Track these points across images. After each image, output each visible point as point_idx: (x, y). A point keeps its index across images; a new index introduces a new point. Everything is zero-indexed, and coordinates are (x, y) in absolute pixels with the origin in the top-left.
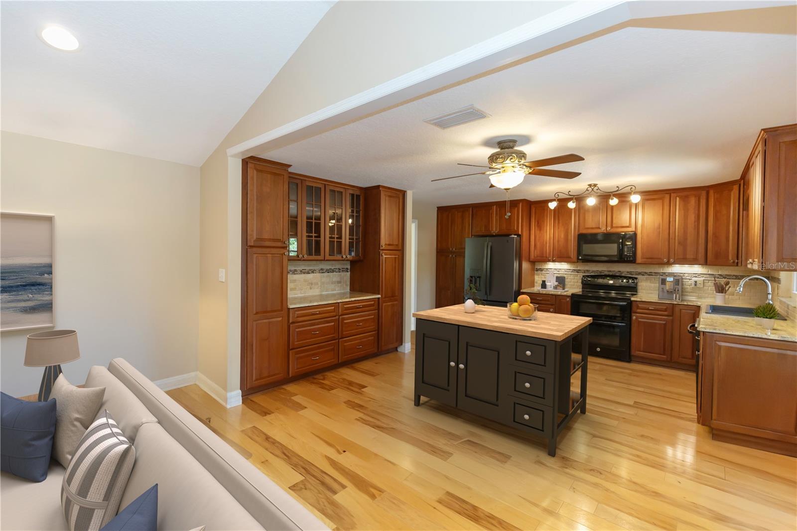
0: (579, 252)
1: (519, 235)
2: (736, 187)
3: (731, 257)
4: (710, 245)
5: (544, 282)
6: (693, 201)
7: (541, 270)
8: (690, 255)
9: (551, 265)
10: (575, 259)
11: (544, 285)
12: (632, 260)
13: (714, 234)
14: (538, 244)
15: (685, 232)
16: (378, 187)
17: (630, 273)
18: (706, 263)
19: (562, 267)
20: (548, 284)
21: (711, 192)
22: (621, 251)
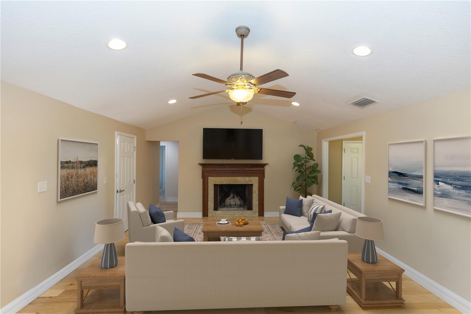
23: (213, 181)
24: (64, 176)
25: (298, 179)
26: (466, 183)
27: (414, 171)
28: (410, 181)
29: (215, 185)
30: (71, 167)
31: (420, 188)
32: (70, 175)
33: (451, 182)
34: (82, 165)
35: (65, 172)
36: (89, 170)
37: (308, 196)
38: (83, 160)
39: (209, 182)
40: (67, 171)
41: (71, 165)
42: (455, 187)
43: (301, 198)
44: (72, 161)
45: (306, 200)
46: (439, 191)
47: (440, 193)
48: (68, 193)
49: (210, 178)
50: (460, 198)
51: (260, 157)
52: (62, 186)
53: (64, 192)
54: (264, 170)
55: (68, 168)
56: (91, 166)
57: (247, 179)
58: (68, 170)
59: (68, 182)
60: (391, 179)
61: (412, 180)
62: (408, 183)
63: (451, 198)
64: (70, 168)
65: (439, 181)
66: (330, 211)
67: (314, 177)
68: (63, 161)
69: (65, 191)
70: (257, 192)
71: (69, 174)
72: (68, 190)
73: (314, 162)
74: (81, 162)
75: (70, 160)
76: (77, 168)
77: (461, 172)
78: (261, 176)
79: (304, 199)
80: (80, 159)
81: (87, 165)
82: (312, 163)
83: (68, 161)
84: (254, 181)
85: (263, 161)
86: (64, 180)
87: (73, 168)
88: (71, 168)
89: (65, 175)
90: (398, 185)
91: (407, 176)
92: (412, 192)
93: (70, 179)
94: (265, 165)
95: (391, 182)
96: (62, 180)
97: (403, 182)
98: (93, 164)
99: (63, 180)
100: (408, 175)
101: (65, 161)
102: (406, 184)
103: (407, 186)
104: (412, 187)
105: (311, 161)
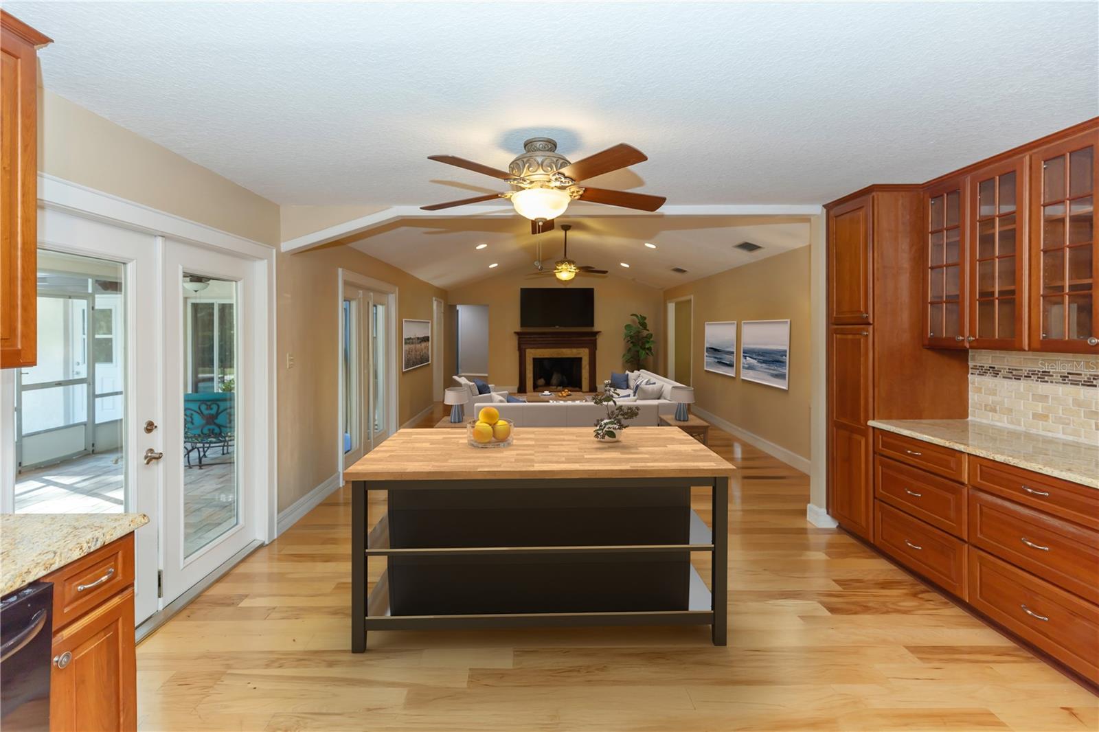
23: (532, 353)
25: (629, 350)
27: (727, 347)
29: (534, 359)
34: (419, 341)
36: (424, 344)
37: (635, 371)
38: (420, 336)
39: (527, 355)
41: (411, 341)
43: (627, 372)
44: (412, 337)
45: (632, 375)
48: (410, 364)
49: (528, 351)
51: (592, 324)
52: (406, 358)
54: (596, 340)
55: (409, 343)
56: (425, 341)
57: (575, 351)
58: (409, 346)
59: (409, 355)
64: (411, 343)
66: (654, 383)
67: (648, 349)
69: (408, 363)
70: (587, 367)
71: (410, 349)
72: (410, 362)
73: (647, 332)
74: (418, 338)
76: (415, 343)
78: (593, 347)
79: (630, 373)
80: (417, 336)
81: (422, 341)
82: (645, 333)
83: (409, 337)
84: (584, 353)
85: (596, 329)
86: (407, 353)
87: (413, 343)
89: (407, 350)
93: (411, 353)
94: (597, 333)
98: (426, 339)
105: (645, 331)
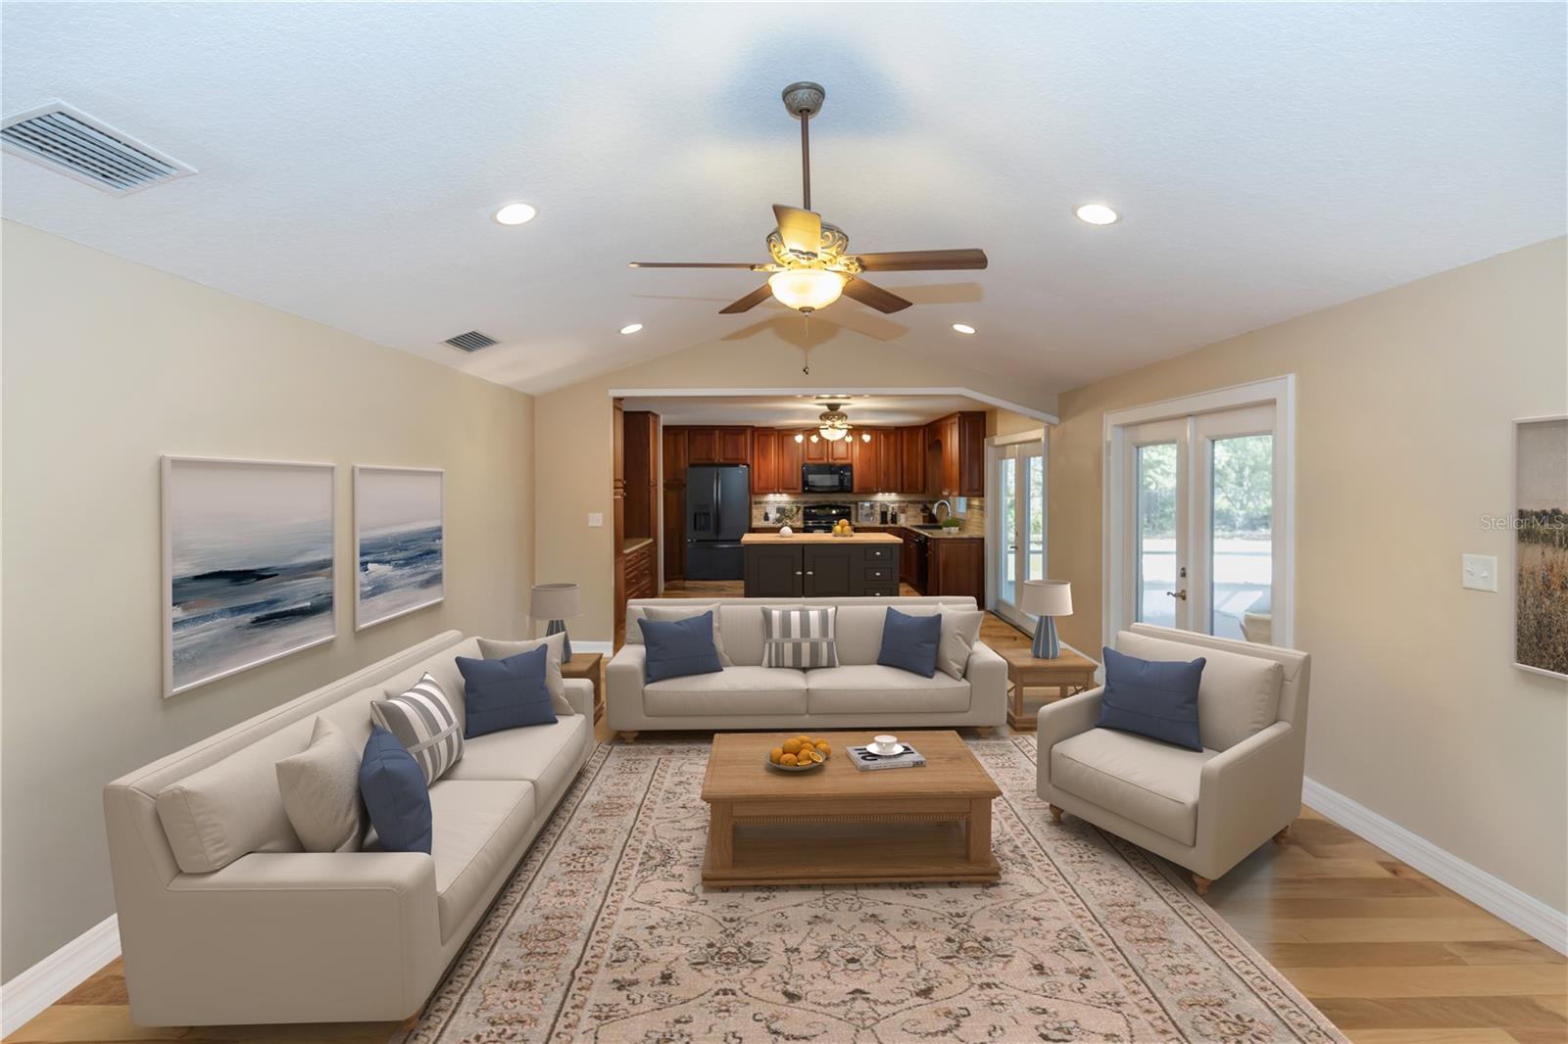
0: (805, 483)
1: (748, 466)
2: (922, 431)
3: (920, 486)
4: (905, 477)
5: (766, 514)
6: (892, 439)
7: (760, 503)
8: (892, 486)
9: (771, 498)
10: (800, 490)
11: (766, 518)
12: (850, 490)
13: (908, 469)
14: (762, 475)
15: (888, 468)
16: (648, 413)
17: (844, 502)
18: (901, 491)
19: (782, 499)
20: (770, 516)
21: (905, 433)
22: (841, 481)
24: (1532, 573)
26: (411, 552)
27: (302, 552)
28: (285, 586)
30: (1561, 538)
31: (319, 595)
32: (1555, 571)
33: (389, 558)
35: (1538, 556)
40: (1543, 553)
42: (397, 566)
46: (368, 584)
47: (370, 588)
48: (1551, 649)
50: (403, 582)
52: (1528, 611)
53: (1535, 640)
55: (1548, 539)
58: (1549, 552)
59: (1548, 603)
60: (185, 609)
61: (294, 582)
62: (277, 597)
63: (389, 590)
64: (1557, 542)
65: (367, 563)
68: (1529, 509)
69: (1540, 639)
71: (1551, 570)
72: (1550, 637)
75: (1555, 507)
77: (404, 534)
83: (1549, 509)
86: (1535, 588)
88: (1561, 545)
89: (1538, 569)
90: (231, 620)
91: (276, 575)
92: (297, 617)
93: (1558, 593)
95: (183, 622)
96: (1528, 587)
97: (259, 598)
99: (1532, 588)
100: (279, 570)
101: (1537, 509)
102: (271, 603)
103: (278, 607)
104: (295, 603)
